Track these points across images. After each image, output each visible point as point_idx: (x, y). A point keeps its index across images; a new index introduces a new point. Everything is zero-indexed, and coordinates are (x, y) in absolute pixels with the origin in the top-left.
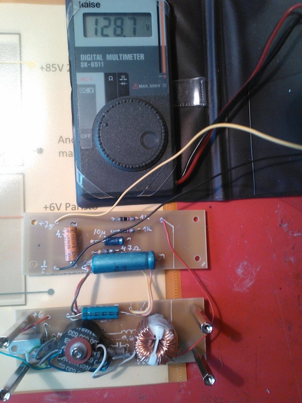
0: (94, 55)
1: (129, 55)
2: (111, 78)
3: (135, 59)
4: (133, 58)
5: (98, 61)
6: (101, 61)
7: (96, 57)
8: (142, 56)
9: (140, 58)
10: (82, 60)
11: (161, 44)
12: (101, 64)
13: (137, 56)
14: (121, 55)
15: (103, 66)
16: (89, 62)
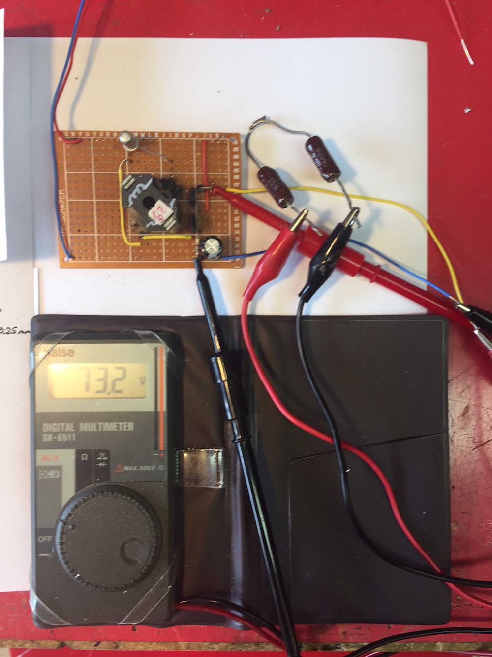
0: (63, 424)
1: (112, 424)
2: (84, 457)
3: (121, 430)
4: (118, 428)
5: (68, 432)
6: (72, 433)
7: (65, 426)
8: (131, 426)
9: (127, 428)
10: (44, 431)
11: (159, 409)
12: (72, 437)
13: (123, 425)
14: (100, 424)
15: (74, 439)
16: (55, 434)
